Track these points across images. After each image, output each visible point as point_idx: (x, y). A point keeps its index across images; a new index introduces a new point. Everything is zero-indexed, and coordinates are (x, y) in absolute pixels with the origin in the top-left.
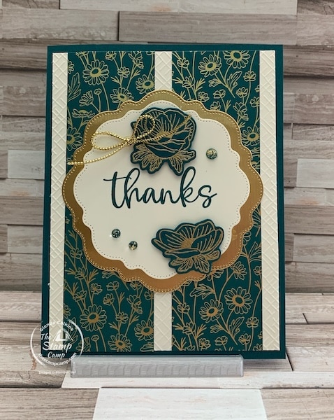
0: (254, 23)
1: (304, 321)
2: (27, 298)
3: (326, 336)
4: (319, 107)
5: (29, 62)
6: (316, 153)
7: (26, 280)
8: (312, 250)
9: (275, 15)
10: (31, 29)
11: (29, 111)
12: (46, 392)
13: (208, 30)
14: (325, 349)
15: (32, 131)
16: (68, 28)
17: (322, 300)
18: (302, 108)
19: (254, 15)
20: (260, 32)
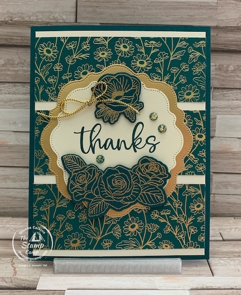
0: (184, 8)
1: (221, 239)
2: (7, 222)
3: (237, 250)
4: (234, 74)
5: (6, 39)
6: (231, 110)
7: (7, 208)
8: (227, 185)
9: (200, 2)
10: (8, 13)
11: (7, 78)
12: (24, 293)
13: (147, 14)
14: (237, 259)
15: (9, 94)
16: (37, 12)
17: (234, 223)
18: (221, 76)
19: (184, 2)
20: (188, 16)
